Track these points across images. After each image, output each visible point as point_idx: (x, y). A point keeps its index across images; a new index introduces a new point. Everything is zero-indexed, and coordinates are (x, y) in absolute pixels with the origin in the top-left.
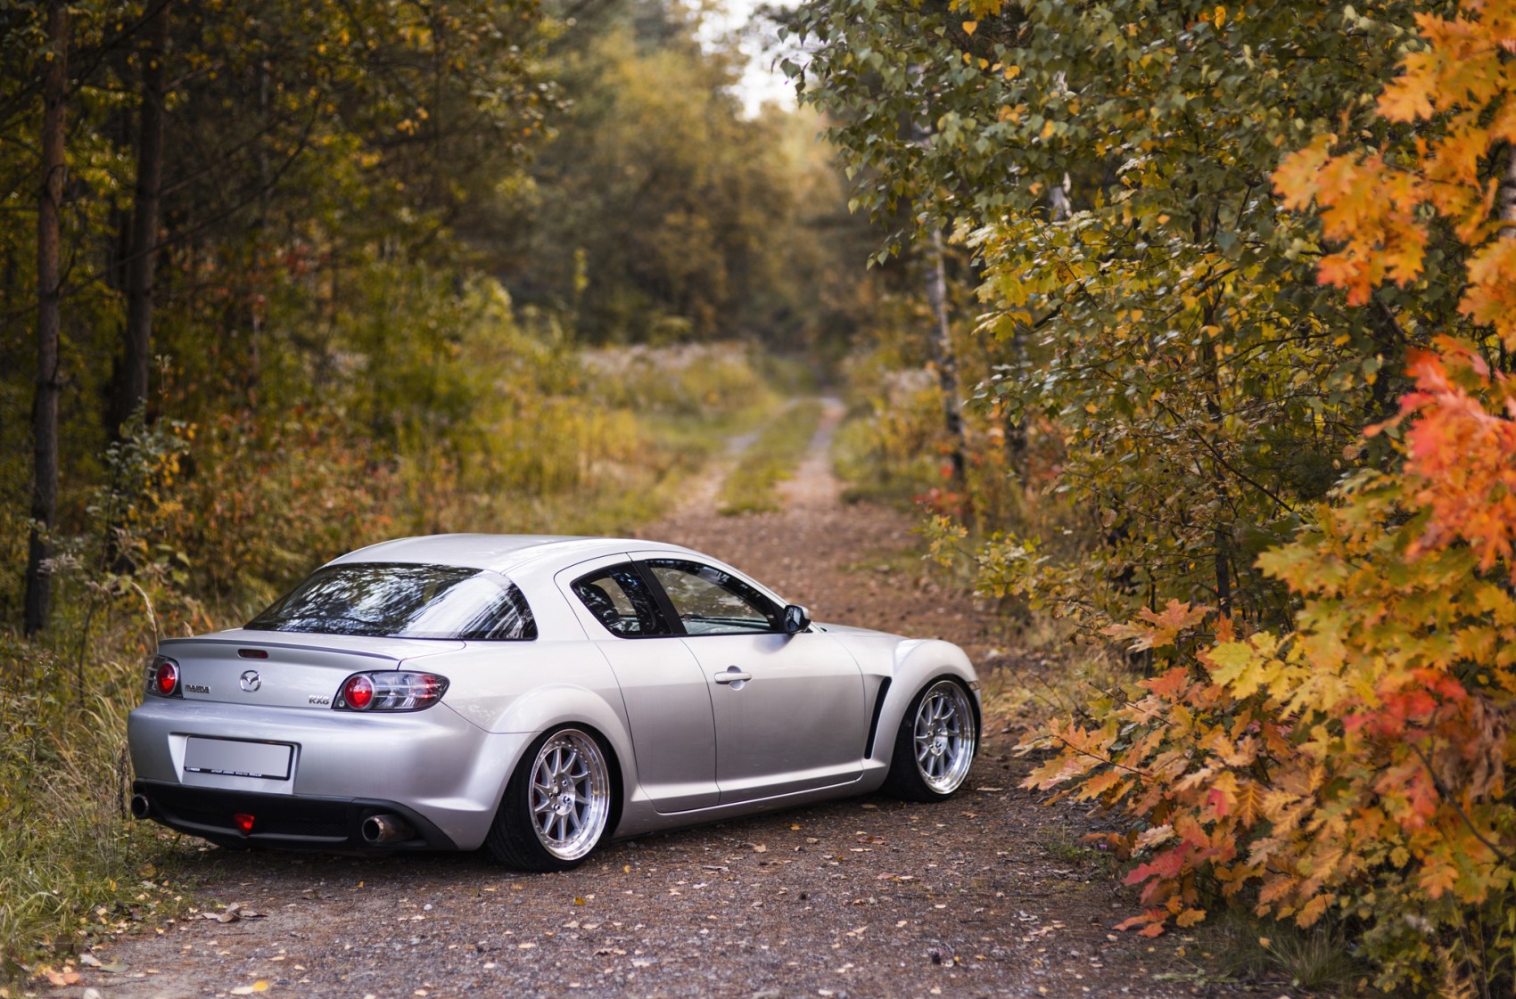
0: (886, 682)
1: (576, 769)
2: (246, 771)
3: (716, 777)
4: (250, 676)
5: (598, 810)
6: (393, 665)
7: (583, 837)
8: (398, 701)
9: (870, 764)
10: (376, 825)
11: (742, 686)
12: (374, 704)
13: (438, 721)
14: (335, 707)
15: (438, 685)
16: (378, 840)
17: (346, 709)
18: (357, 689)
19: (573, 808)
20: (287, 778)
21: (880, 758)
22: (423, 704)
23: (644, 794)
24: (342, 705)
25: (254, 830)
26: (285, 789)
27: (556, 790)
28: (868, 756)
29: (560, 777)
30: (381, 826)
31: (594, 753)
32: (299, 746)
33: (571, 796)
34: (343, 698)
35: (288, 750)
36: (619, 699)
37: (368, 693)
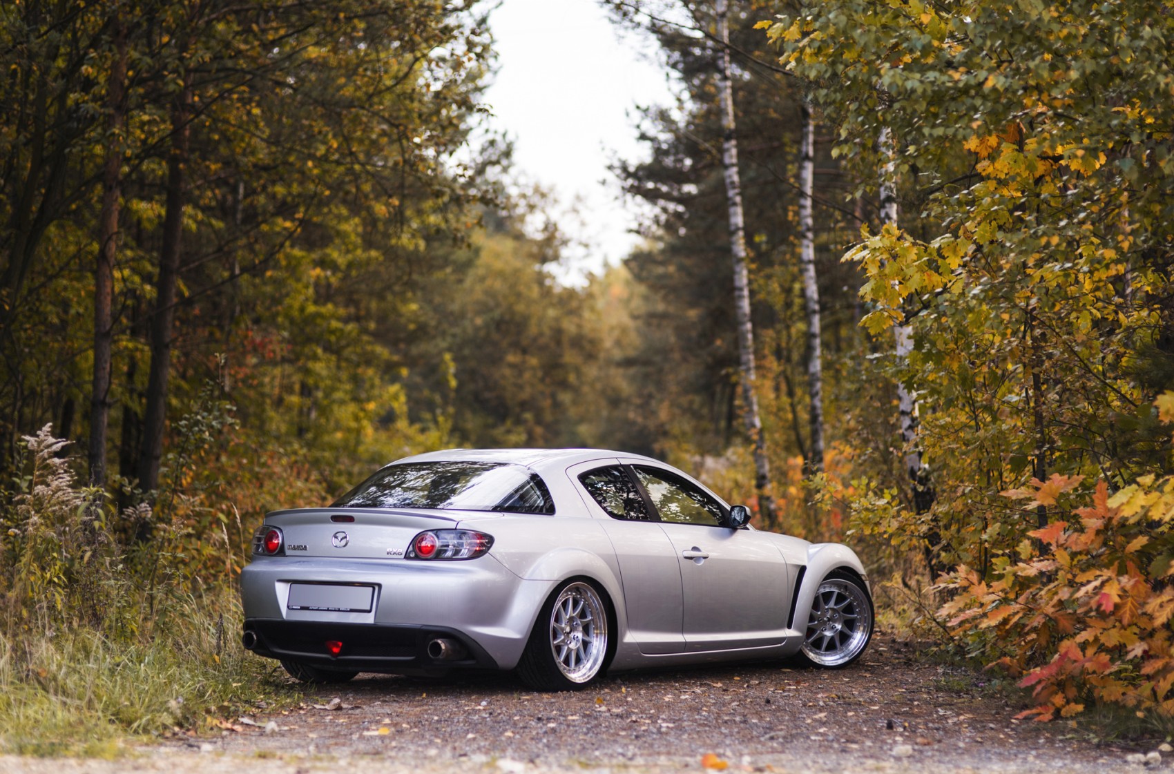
0: (803, 569)
1: (583, 615)
2: (337, 607)
3: (682, 630)
4: (340, 536)
5: (599, 646)
6: (452, 525)
7: (589, 665)
8: (457, 552)
9: (791, 633)
10: (439, 645)
11: (703, 561)
12: (439, 555)
13: (486, 567)
14: (407, 557)
15: (485, 542)
16: (440, 657)
17: (417, 558)
18: (424, 544)
19: (580, 644)
20: (370, 611)
21: (798, 629)
22: (476, 555)
23: (631, 637)
24: (412, 555)
25: (342, 653)
26: (369, 619)
27: (568, 629)
28: (789, 627)
29: (571, 619)
30: (443, 646)
31: (596, 602)
32: (380, 586)
33: (579, 635)
34: (414, 550)
35: (370, 589)
36: (615, 563)
37: (433, 546)
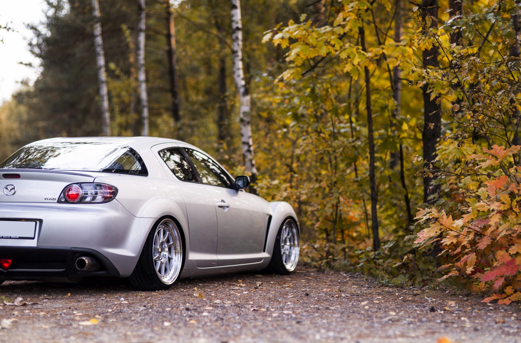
0: (270, 217)
1: (168, 241)
2: (9, 235)
3: (216, 252)
4: (10, 188)
5: (177, 261)
6: (91, 180)
7: (170, 275)
8: (94, 198)
9: (265, 255)
10: (84, 261)
11: (227, 209)
12: (81, 200)
13: (115, 209)
14: (59, 201)
15: (114, 192)
16: (85, 269)
17: (66, 202)
18: (70, 193)
19: (167, 260)
20: (33, 238)
21: (269, 253)
22: (107, 200)
24: (63, 200)
25: (12, 266)
26: (33, 244)
27: (160, 250)
28: (264, 251)
29: (162, 244)
30: (87, 262)
31: (176, 233)
32: (41, 221)
33: (166, 253)
34: (64, 197)
35: (34, 223)
36: (184, 207)
37: (77, 195)
